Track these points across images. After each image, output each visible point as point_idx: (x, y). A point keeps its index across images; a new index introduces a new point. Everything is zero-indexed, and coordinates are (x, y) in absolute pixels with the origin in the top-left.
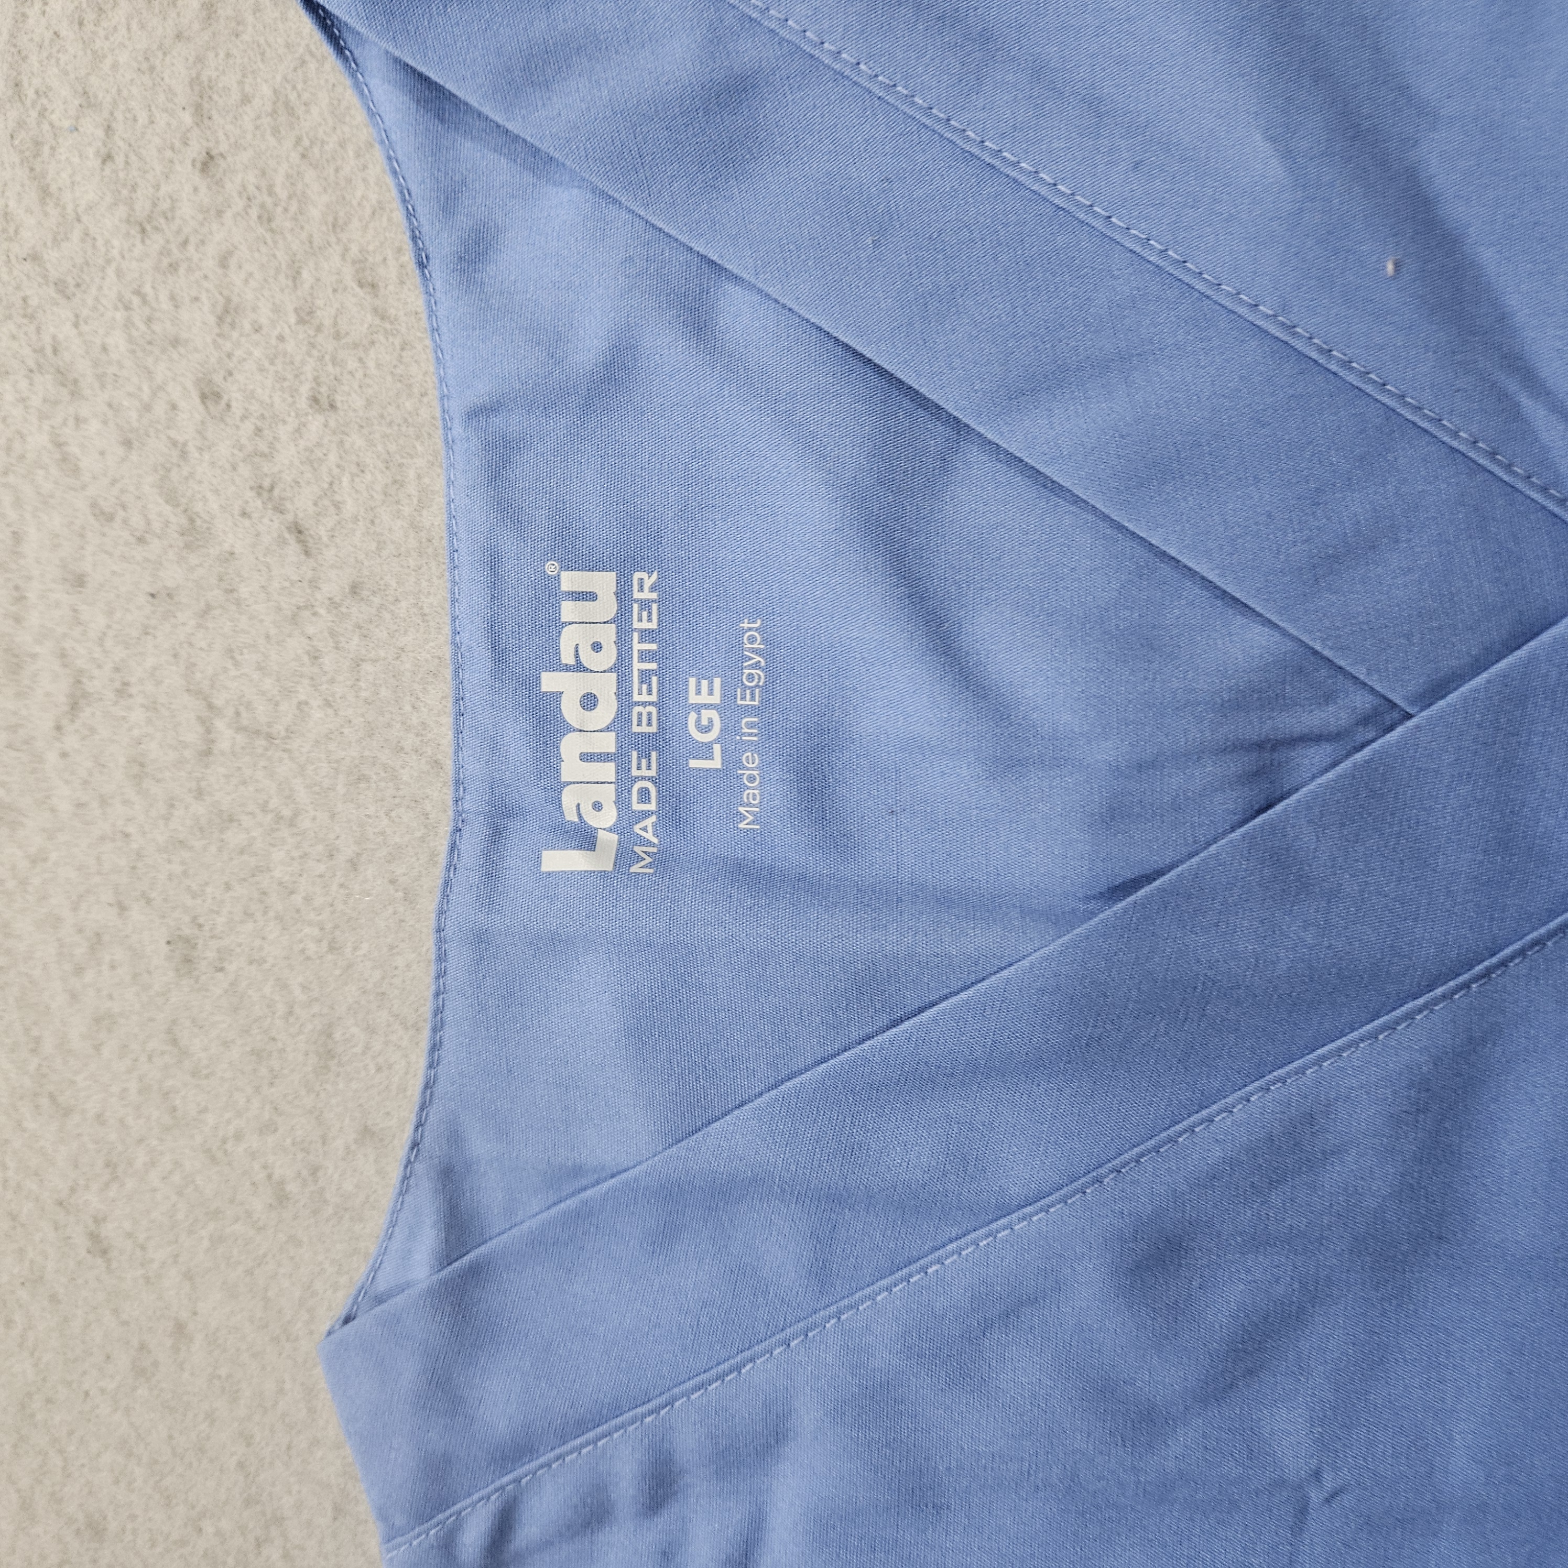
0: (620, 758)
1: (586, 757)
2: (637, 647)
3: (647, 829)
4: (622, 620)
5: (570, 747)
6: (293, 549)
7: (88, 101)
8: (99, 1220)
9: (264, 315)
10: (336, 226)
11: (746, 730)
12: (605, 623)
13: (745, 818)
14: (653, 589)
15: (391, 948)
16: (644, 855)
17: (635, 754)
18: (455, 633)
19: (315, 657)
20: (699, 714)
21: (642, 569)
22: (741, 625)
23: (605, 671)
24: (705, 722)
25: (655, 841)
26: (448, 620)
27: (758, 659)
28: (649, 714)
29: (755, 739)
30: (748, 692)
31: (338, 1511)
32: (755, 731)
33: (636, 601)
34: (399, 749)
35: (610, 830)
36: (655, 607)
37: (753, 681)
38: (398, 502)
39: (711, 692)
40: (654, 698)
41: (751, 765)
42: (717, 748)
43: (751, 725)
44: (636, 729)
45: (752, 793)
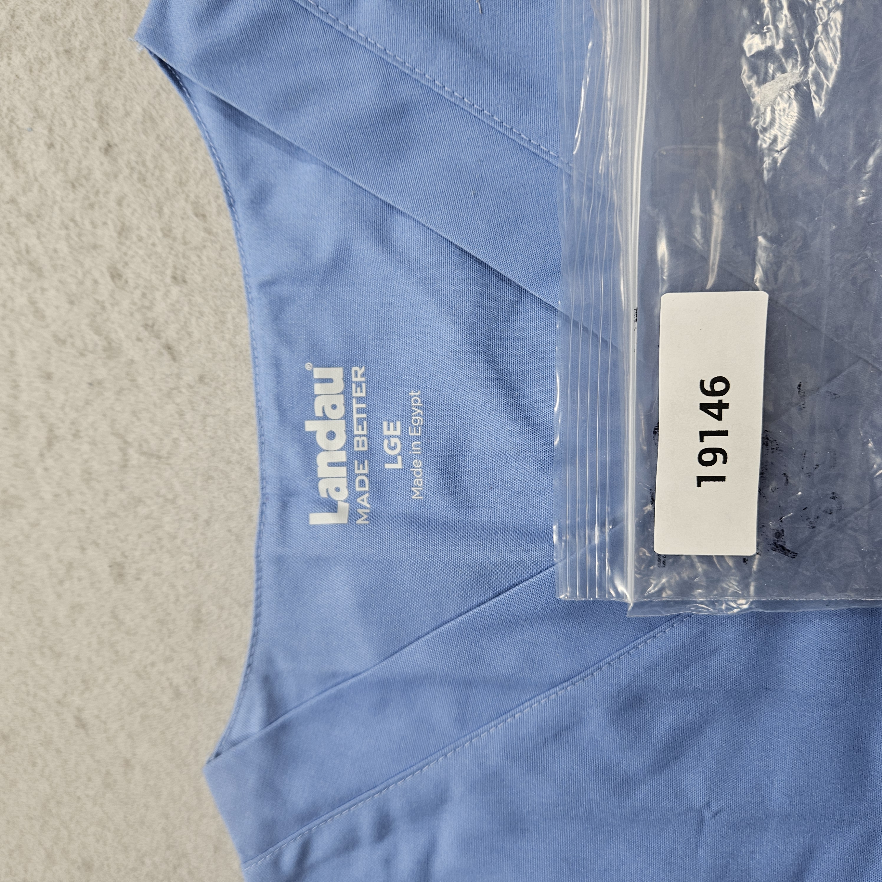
0: (349, 465)
1: (331, 465)
2: (355, 406)
3: (364, 501)
4: (347, 393)
5: (322, 459)
6: (166, 357)
7: (38, 114)
8: (80, 710)
9: (144, 232)
10: (181, 184)
11: (414, 448)
12: (337, 394)
13: (415, 493)
14: (362, 375)
15: (230, 565)
16: (363, 514)
17: (356, 462)
18: (258, 401)
19: (181, 414)
20: (389, 440)
21: (356, 365)
22: (410, 394)
23: (338, 419)
24: (392, 444)
25: (368, 506)
26: (253, 394)
27: (419, 411)
28: (363, 441)
29: (419, 453)
30: (414, 428)
31: (217, 849)
32: (419, 449)
33: (353, 382)
34: (229, 462)
35: (345, 501)
36: (364, 385)
37: (417, 423)
38: (222, 332)
39: (395, 429)
40: (365, 432)
41: (417, 466)
42: (399, 458)
43: (417, 446)
44: (356, 449)
45: (418, 480)
